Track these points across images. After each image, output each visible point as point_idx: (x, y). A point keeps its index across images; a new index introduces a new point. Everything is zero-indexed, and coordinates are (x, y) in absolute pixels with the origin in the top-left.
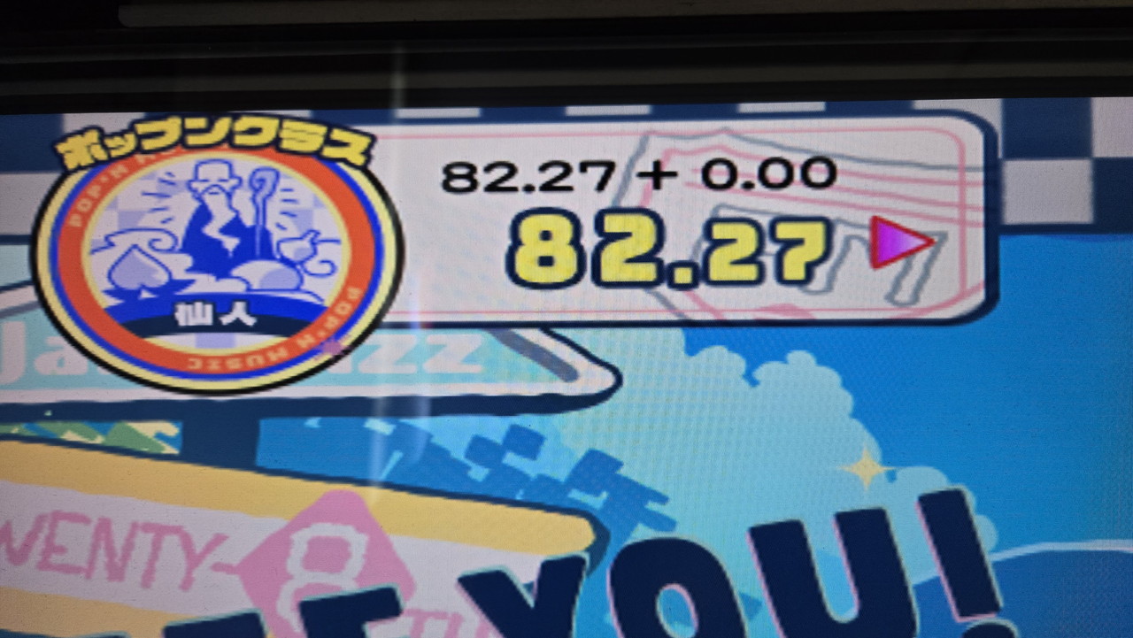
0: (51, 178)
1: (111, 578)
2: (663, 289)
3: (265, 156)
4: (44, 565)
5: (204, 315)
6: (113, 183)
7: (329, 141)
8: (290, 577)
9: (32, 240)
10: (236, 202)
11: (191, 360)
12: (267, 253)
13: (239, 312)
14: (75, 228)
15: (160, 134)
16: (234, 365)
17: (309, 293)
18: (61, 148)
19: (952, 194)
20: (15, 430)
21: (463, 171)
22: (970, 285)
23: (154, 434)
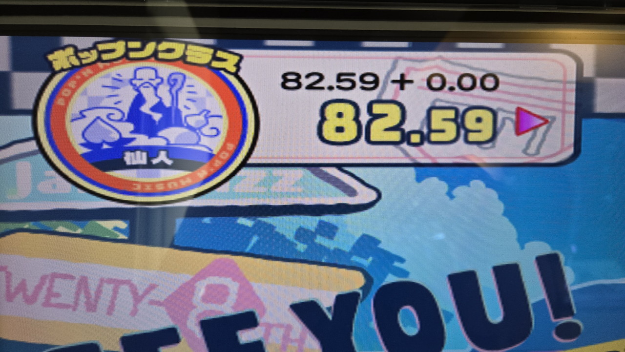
0: (45, 75)
1: (88, 311)
2: (404, 146)
3: (176, 66)
4: (47, 304)
6: (84, 80)
7: (215, 58)
8: (195, 307)
9: (34, 113)
10: (160, 93)
11: (135, 184)
12: (179, 123)
13: (162, 157)
14: (61, 106)
15: (112, 51)
16: (160, 188)
17: (204, 146)
18: (51, 57)
19: (559, 96)
20: (26, 226)
21: (293, 77)
22: (566, 145)
23: (112, 228)
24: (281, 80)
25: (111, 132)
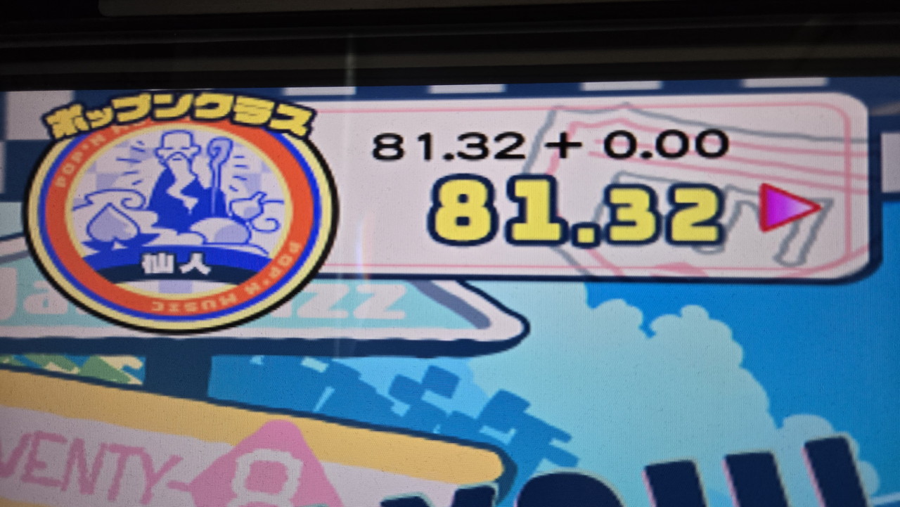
1: (83, 491)
2: (568, 247)
3: (220, 127)
4: (27, 478)
5: (166, 265)
6: (93, 150)
7: (276, 115)
8: (234, 496)
9: (24, 198)
10: (195, 168)
11: (154, 303)
12: (221, 211)
13: (196, 262)
14: (61, 189)
15: (133, 108)
16: (191, 308)
17: (256, 246)
19: (838, 164)
20: (6, 360)
21: (391, 141)
22: (854, 247)
23: (121, 367)
24: (374, 146)
25: (125, 225)
